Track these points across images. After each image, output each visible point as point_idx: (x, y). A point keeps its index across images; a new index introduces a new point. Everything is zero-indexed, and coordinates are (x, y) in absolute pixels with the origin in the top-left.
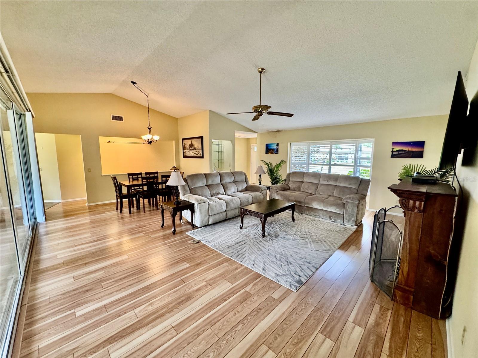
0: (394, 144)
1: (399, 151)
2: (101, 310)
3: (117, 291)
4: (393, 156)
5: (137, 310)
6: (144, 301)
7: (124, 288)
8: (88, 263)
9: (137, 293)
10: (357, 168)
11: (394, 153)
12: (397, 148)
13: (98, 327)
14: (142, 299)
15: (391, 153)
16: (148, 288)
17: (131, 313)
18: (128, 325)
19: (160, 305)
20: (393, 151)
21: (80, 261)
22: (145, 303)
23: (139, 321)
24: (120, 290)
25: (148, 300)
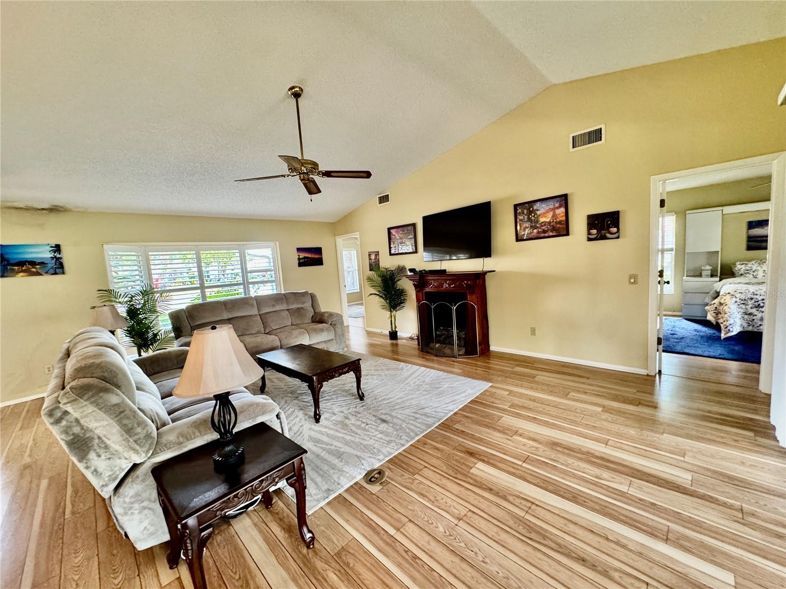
0: (299, 250)
1: (305, 258)
2: (677, 539)
3: (624, 547)
4: (300, 265)
5: (624, 488)
6: (603, 488)
7: (607, 539)
9: (597, 508)
11: (301, 261)
12: (302, 255)
13: (695, 520)
14: (601, 494)
15: (297, 262)
16: (574, 497)
17: (633, 492)
18: (648, 484)
19: (590, 467)
20: (299, 259)
22: (603, 486)
23: (632, 477)
24: (617, 543)
25: (595, 484)
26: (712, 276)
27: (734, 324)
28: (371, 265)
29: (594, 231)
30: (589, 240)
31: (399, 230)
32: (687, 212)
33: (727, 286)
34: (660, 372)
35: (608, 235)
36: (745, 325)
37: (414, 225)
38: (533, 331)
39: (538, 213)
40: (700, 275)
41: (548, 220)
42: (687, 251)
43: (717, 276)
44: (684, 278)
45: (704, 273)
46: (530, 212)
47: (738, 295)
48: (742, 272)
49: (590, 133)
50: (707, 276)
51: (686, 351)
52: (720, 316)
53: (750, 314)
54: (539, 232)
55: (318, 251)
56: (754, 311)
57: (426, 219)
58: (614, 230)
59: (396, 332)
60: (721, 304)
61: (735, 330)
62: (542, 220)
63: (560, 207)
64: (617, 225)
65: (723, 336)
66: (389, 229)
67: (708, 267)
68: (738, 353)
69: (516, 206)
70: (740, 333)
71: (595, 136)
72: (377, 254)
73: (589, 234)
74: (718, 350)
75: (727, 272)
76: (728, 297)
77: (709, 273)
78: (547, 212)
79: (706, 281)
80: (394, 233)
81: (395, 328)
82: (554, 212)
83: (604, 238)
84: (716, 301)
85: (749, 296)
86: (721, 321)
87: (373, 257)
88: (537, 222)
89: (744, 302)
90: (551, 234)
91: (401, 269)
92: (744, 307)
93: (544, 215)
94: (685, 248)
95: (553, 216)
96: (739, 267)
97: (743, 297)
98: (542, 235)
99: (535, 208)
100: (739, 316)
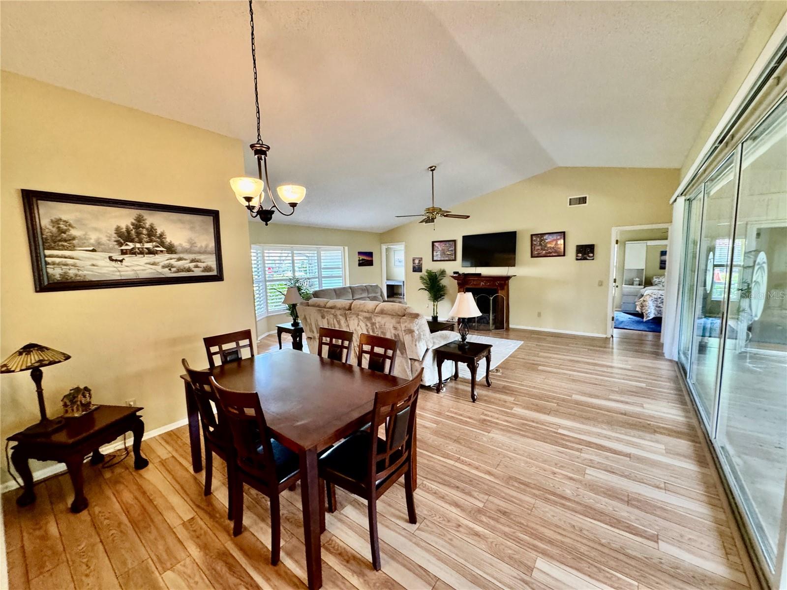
0: (360, 253)
1: (363, 260)
4: (360, 265)
8: (622, 414)
10: (322, 280)
11: (361, 262)
12: (362, 257)
15: (357, 263)
20: (359, 260)
21: (630, 422)
26: (639, 285)
27: (651, 313)
28: (414, 268)
29: (580, 255)
30: (577, 259)
31: (442, 243)
32: (627, 242)
33: (648, 291)
34: (612, 336)
35: (588, 258)
36: (656, 313)
37: (455, 241)
38: (539, 315)
39: (547, 241)
40: (632, 284)
41: (552, 246)
42: (626, 268)
43: (642, 285)
44: (623, 285)
45: (635, 283)
46: (541, 241)
47: (653, 296)
48: (656, 283)
49: (580, 198)
50: (637, 284)
51: (626, 327)
52: (643, 308)
53: (659, 307)
54: (546, 253)
55: (370, 254)
56: (661, 305)
57: (465, 238)
58: (591, 255)
59: (437, 317)
60: (644, 301)
61: (652, 316)
62: (549, 245)
63: (560, 239)
64: (593, 253)
65: (645, 320)
66: (433, 242)
67: (637, 279)
68: (652, 328)
69: (532, 235)
70: (654, 318)
71: (583, 200)
72: (421, 260)
73: (577, 256)
74: (642, 327)
75: (648, 283)
76: (648, 296)
77: (638, 283)
78: (552, 241)
79: (635, 288)
80: (437, 246)
81: (437, 313)
82: (557, 242)
83: (585, 259)
84: (641, 299)
85: (659, 296)
86: (644, 311)
87: (417, 261)
88: (546, 246)
89: (656, 300)
90: (554, 254)
91: (443, 273)
92: (656, 302)
93: (550, 242)
94: (624, 266)
95: (555, 244)
96: (655, 279)
97: (656, 297)
98: (549, 255)
99: (545, 238)
100: (653, 308)
